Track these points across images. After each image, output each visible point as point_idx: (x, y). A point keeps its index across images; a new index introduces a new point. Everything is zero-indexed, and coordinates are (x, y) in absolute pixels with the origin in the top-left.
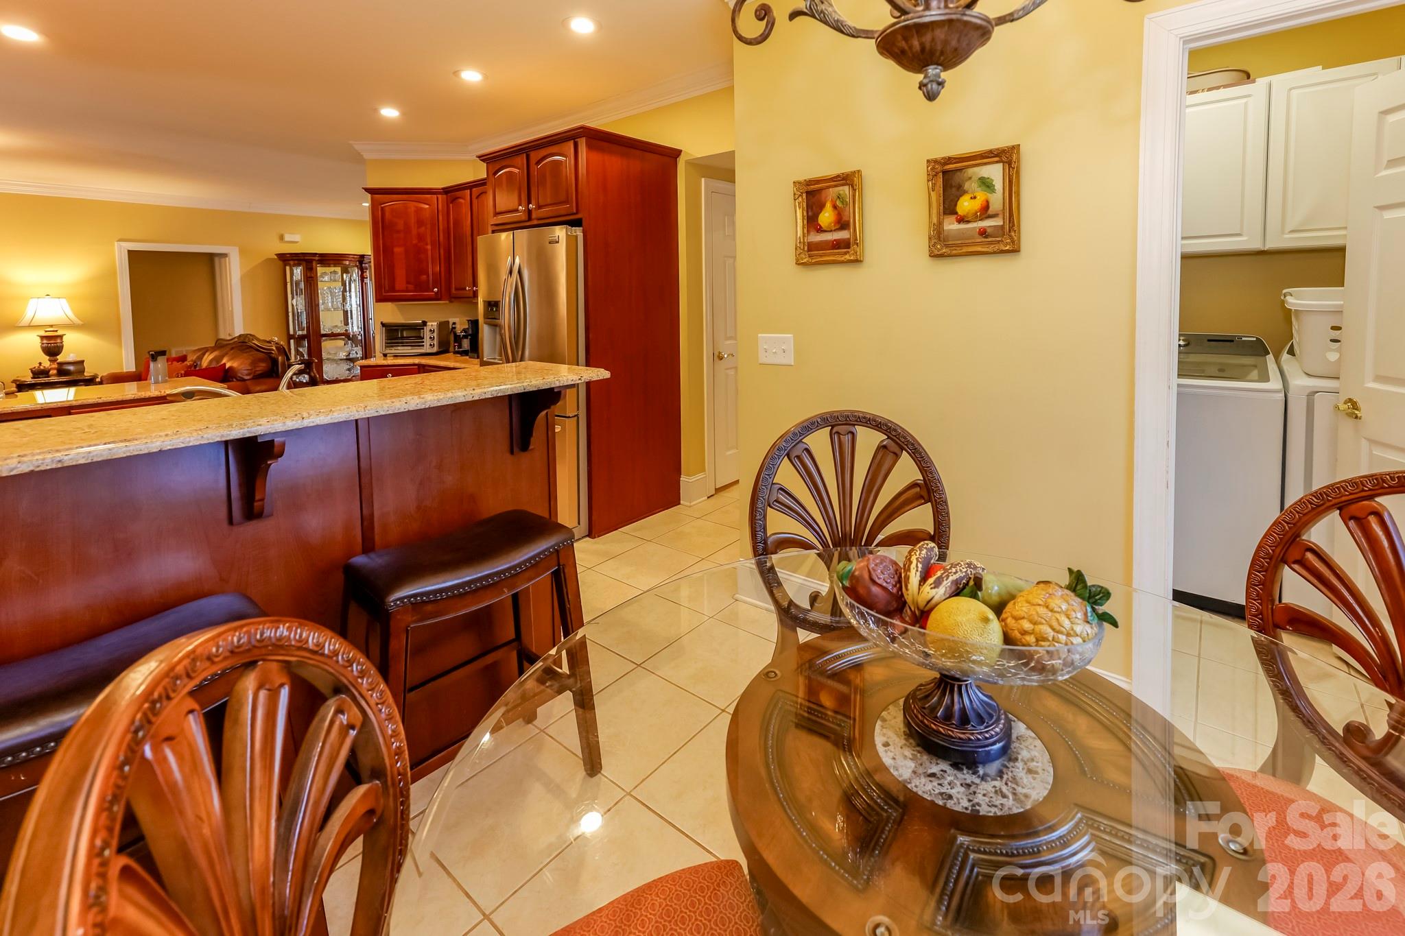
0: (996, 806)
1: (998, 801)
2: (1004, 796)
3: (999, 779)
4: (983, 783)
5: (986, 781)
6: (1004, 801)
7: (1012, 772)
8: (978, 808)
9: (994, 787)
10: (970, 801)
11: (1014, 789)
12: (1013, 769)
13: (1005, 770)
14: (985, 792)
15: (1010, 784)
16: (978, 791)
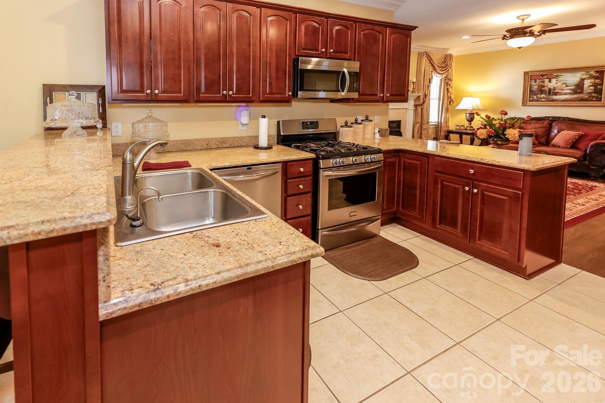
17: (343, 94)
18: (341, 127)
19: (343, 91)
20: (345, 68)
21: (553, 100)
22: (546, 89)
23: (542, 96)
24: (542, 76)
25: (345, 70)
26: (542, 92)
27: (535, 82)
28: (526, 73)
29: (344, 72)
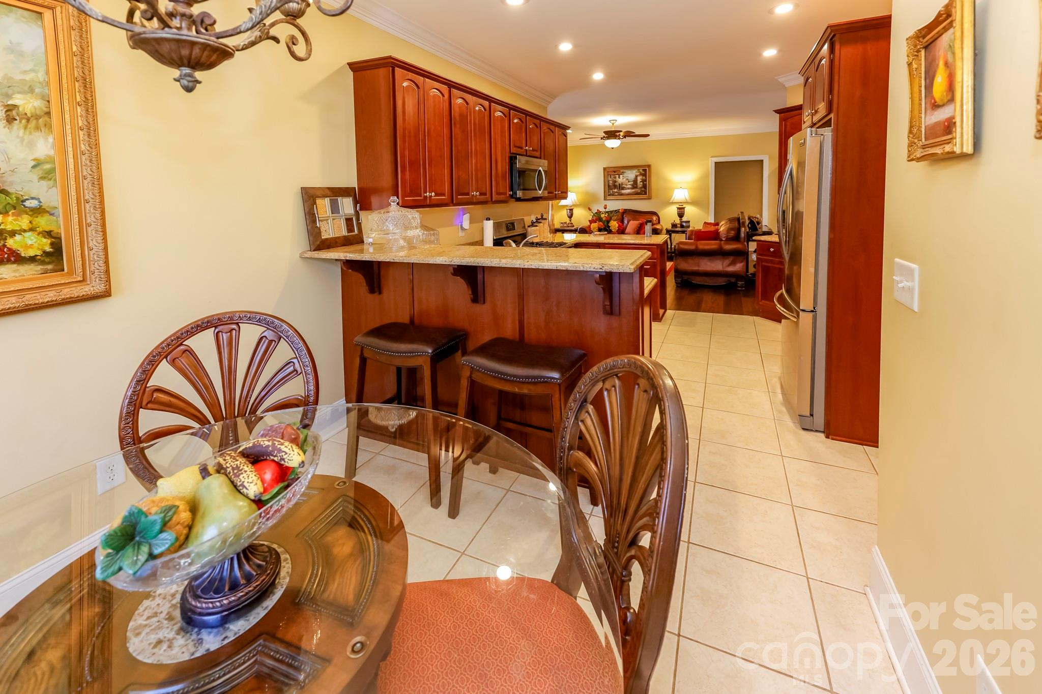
0: (144, 611)
1: (146, 614)
2: (148, 618)
3: (167, 617)
4: (170, 605)
5: (171, 607)
6: (145, 617)
7: (168, 628)
8: (151, 599)
9: (162, 612)
10: (160, 595)
11: (150, 626)
12: (169, 629)
13: (173, 622)
14: (160, 605)
15: (157, 624)
16: (164, 601)
17: (540, 192)
18: (529, 226)
19: (540, 190)
20: (541, 166)
21: (622, 195)
22: (617, 184)
23: (616, 190)
24: (614, 172)
25: (541, 168)
26: (615, 187)
27: (611, 177)
28: (605, 169)
29: (540, 170)
